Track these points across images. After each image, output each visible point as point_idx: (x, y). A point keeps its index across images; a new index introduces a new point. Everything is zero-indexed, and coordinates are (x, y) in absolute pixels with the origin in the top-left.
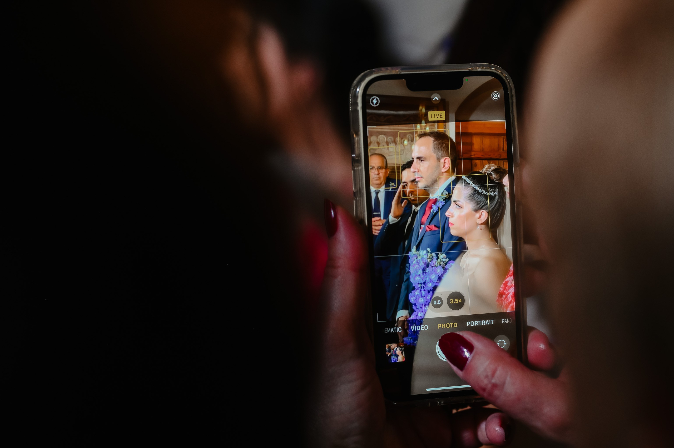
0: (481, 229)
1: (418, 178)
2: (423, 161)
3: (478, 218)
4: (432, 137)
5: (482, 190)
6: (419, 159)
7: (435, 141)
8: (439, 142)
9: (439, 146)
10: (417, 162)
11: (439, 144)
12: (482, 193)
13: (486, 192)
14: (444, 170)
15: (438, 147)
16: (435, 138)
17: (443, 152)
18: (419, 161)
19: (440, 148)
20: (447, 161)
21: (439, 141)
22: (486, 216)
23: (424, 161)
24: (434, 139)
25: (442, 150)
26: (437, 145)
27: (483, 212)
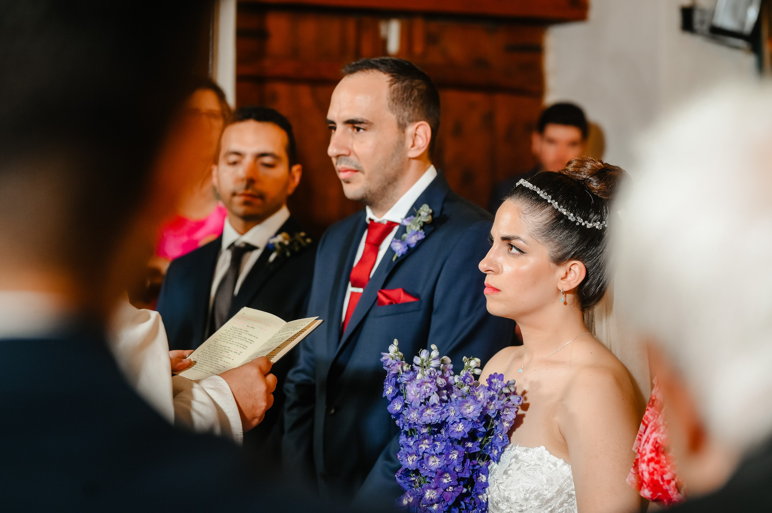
0: (565, 303)
1: (346, 171)
2: (361, 131)
3: (562, 279)
4: (385, 73)
5: (574, 216)
6: (351, 125)
7: (395, 83)
8: (404, 84)
9: (406, 95)
10: (344, 132)
11: (405, 89)
12: (576, 222)
13: (584, 221)
14: (413, 153)
15: (402, 97)
16: (393, 76)
17: (414, 110)
18: (350, 130)
19: (407, 100)
20: (421, 131)
21: (403, 81)
22: (580, 275)
23: (364, 130)
24: (390, 79)
25: (410, 105)
26: (398, 91)
27: (574, 264)
